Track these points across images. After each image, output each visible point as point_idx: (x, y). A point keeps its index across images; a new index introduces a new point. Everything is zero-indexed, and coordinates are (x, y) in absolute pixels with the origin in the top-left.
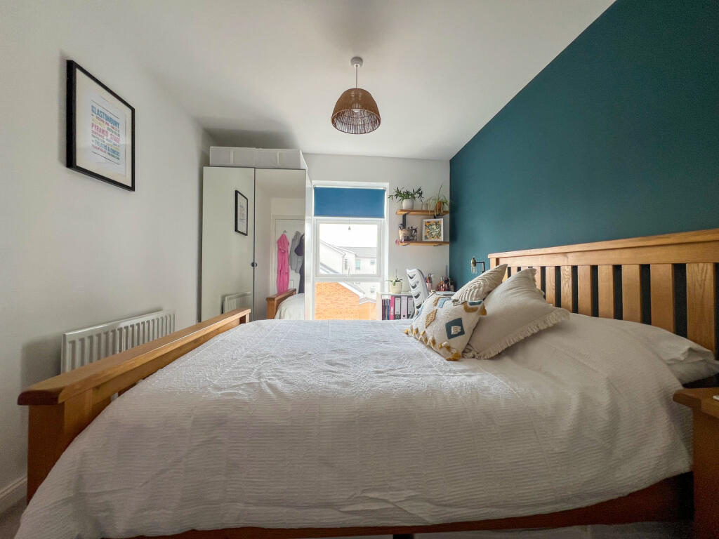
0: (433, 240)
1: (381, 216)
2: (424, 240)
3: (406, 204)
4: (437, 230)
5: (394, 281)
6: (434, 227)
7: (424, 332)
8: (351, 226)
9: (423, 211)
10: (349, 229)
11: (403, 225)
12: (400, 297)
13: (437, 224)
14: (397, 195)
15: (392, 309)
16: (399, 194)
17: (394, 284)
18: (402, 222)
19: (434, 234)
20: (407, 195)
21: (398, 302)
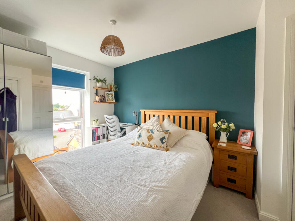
0: (110, 101)
1: (83, 88)
2: (107, 101)
3: (99, 84)
4: (112, 97)
5: (96, 120)
6: (110, 96)
7: (149, 143)
8: (66, 91)
9: (106, 89)
10: (65, 93)
11: (97, 94)
12: (99, 127)
13: (111, 94)
14: (94, 79)
15: (96, 134)
16: (95, 79)
17: (97, 122)
18: (96, 92)
19: (110, 99)
20: (100, 81)
21: (99, 130)
